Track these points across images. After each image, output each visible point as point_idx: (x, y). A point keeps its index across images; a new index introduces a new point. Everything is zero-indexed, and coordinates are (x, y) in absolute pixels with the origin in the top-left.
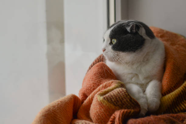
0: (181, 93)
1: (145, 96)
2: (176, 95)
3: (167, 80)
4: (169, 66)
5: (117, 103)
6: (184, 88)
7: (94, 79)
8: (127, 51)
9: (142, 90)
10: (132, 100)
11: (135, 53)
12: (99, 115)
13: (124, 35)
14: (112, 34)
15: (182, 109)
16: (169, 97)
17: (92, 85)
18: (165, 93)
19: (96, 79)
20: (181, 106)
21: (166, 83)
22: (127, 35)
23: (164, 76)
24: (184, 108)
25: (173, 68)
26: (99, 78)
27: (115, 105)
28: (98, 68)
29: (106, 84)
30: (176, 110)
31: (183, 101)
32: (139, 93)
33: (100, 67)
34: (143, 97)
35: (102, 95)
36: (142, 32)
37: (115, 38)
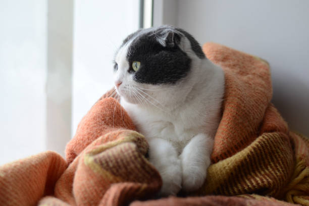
0: (245, 159)
1: (178, 161)
2: (236, 163)
3: (223, 134)
4: (229, 111)
5: (117, 171)
6: (253, 151)
7: (91, 126)
8: (162, 83)
9: (177, 150)
10: (146, 167)
11: (175, 86)
12: (86, 191)
13: (155, 54)
14: (132, 53)
15: (246, 188)
16: (224, 165)
17: (86, 137)
18: (217, 158)
19: (95, 126)
20: (245, 182)
21: (222, 140)
22: (160, 53)
23: (219, 127)
24: (250, 186)
25: (237, 113)
26: (100, 126)
27: (113, 173)
28: (102, 107)
29: (108, 136)
30: (236, 190)
31: (251, 175)
32: (169, 154)
33: (106, 106)
34: (175, 164)
35: (94, 153)
36: (186, 46)
37: (138, 60)
